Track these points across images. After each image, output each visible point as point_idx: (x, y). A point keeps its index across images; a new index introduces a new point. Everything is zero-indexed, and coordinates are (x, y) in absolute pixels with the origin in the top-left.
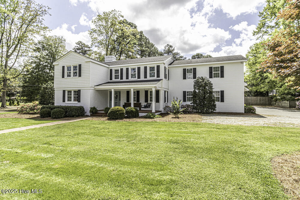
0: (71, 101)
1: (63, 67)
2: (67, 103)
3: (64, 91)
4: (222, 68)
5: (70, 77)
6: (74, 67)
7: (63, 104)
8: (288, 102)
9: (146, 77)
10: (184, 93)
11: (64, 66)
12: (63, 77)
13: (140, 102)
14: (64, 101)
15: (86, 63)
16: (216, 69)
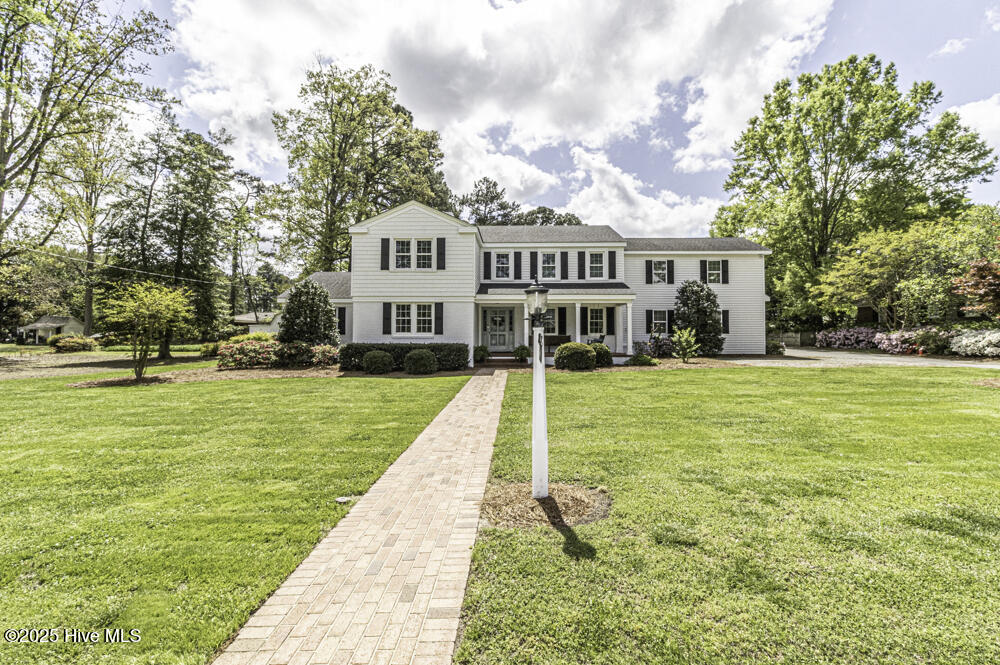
0: (409, 330)
1: (385, 243)
2: (397, 337)
3: (387, 307)
4: (725, 263)
5: (407, 269)
6: (418, 242)
7: (387, 340)
8: (799, 335)
9: (581, 275)
10: (649, 313)
11: (388, 240)
12: (385, 266)
13: (568, 334)
14: (387, 330)
15: (459, 236)
16: (714, 265)
